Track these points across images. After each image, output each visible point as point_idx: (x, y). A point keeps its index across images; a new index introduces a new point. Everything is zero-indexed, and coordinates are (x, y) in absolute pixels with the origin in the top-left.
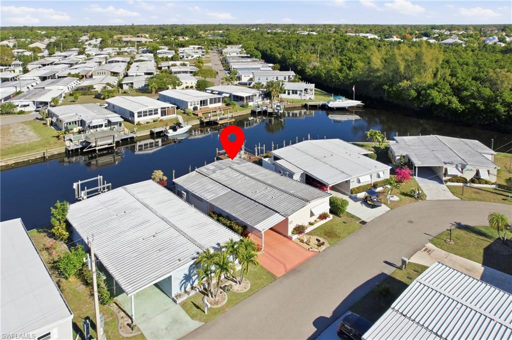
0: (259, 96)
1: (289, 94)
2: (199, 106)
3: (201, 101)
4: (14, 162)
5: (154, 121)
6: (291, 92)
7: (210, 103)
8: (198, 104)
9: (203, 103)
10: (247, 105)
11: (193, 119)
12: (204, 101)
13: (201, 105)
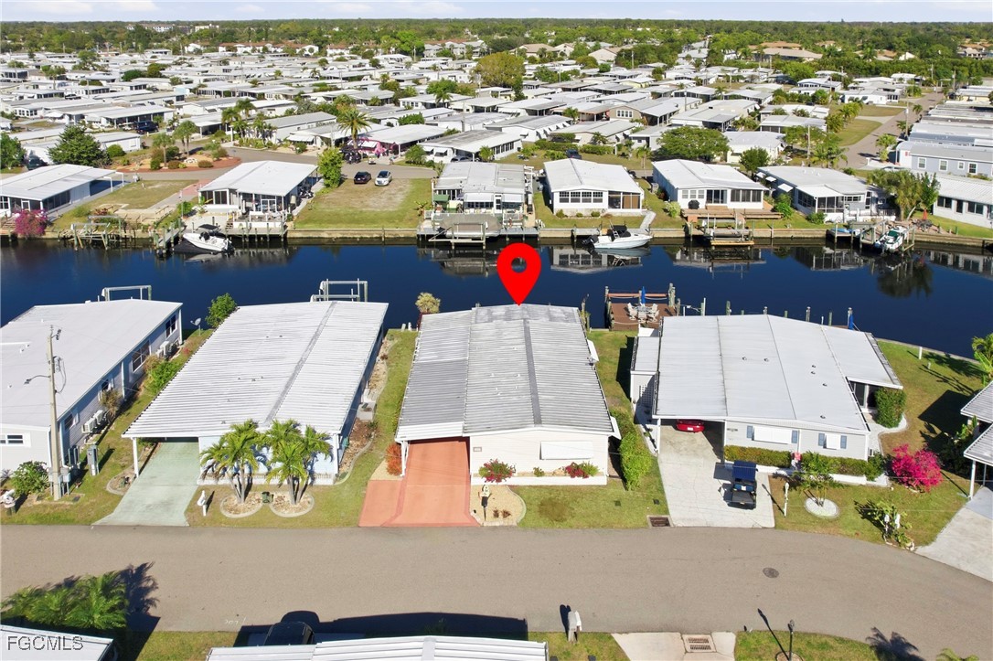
0: (868, 202)
1: (959, 209)
2: (702, 202)
3: (709, 192)
4: (341, 236)
5: (593, 215)
6: (965, 206)
7: (732, 200)
8: (701, 197)
9: (714, 196)
10: (821, 217)
11: (674, 224)
12: (717, 192)
13: (709, 200)
